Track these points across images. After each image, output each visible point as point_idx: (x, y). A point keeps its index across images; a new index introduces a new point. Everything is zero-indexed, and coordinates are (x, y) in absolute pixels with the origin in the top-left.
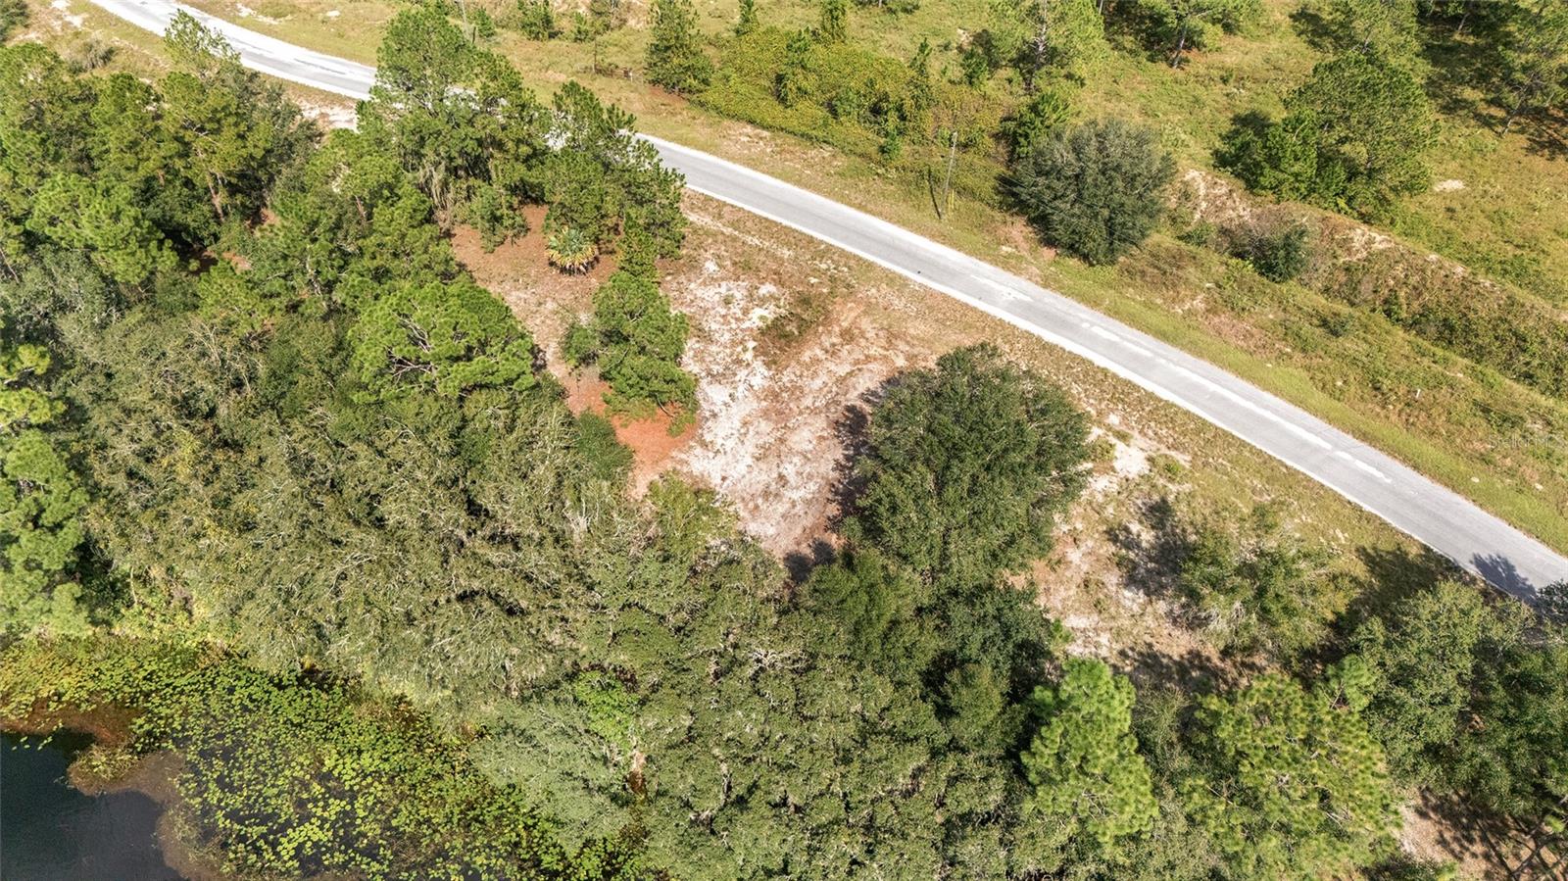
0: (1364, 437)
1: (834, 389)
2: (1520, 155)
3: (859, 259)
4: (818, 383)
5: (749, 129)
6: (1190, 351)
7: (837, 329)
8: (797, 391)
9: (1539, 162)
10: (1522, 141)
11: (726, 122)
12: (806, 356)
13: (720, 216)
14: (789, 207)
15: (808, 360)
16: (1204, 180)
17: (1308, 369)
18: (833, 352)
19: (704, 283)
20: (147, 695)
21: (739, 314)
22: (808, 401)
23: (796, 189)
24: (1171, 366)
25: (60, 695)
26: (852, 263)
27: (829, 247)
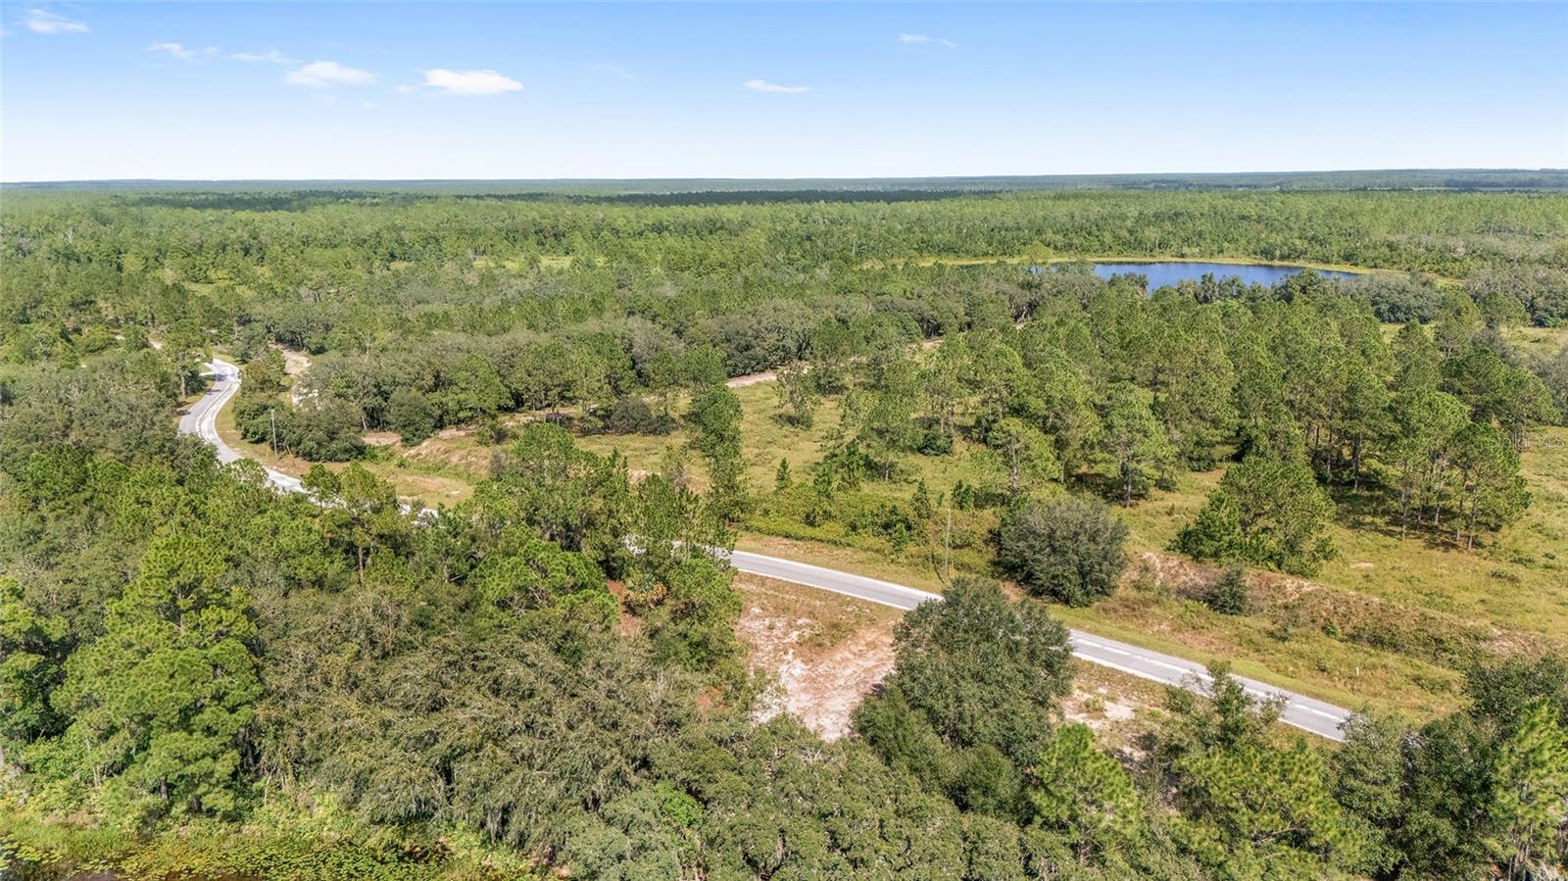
0: (1317, 696)
1: (863, 675)
2: (1421, 549)
3: (879, 605)
4: (848, 671)
5: (785, 541)
6: (1161, 652)
7: (863, 642)
8: (831, 677)
9: (1437, 553)
10: (1420, 542)
11: (766, 538)
12: (838, 657)
13: (763, 584)
14: (819, 579)
15: (839, 659)
16: (1158, 557)
17: (1263, 661)
18: (861, 655)
19: (752, 619)
20: (266, 869)
21: (780, 635)
22: (842, 682)
23: (825, 570)
24: (1147, 660)
25: (190, 871)
26: (873, 607)
27: (853, 599)
